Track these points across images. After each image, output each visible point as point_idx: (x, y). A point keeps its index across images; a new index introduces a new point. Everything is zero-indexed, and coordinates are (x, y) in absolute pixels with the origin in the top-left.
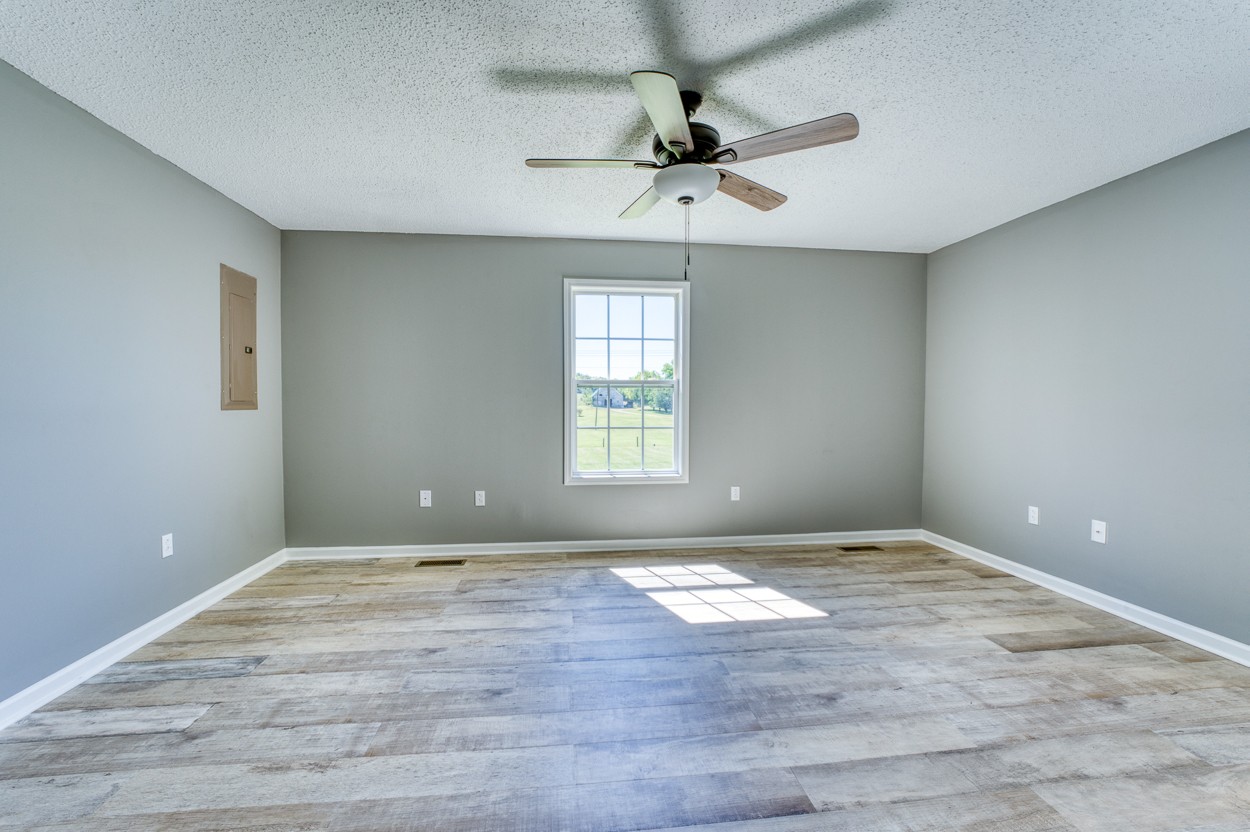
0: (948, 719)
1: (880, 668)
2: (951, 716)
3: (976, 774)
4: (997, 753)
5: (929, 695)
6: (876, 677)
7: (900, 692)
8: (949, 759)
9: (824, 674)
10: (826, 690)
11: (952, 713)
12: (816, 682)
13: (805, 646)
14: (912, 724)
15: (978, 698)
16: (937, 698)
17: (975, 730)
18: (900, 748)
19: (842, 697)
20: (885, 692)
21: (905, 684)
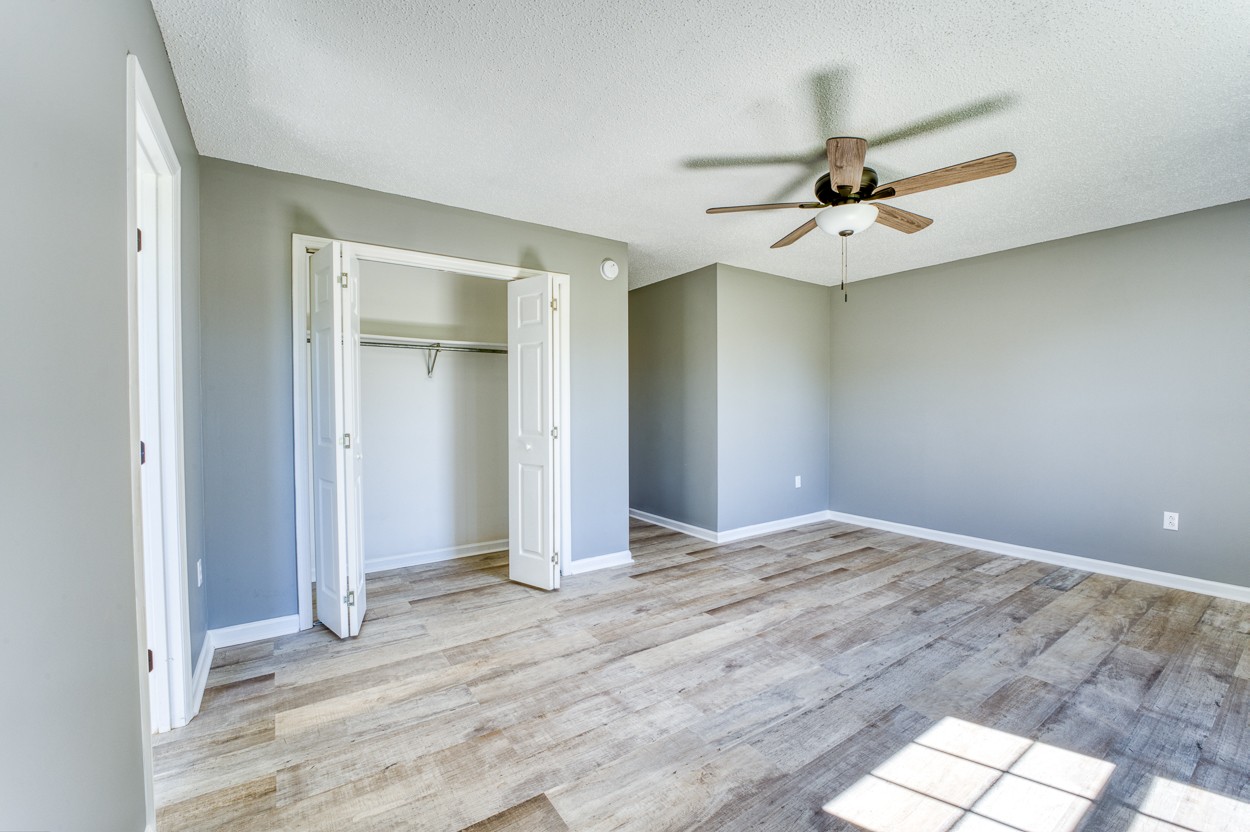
0: (642, 672)
1: (705, 711)
2: (639, 676)
3: (629, 642)
4: (614, 657)
5: (655, 691)
6: (705, 699)
7: (680, 687)
8: (644, 647)
9: (750, 689)
10: (738, 673)
11: (638, 678)
12: (750, 678)
13: (794, 721)
14: (667, 662)
15: (613, 699)
16: (649, 690)
17: (623, 669)
18: (673, 646)
19: (723, 670)
20: (692, 684)
21: (677, 697)
